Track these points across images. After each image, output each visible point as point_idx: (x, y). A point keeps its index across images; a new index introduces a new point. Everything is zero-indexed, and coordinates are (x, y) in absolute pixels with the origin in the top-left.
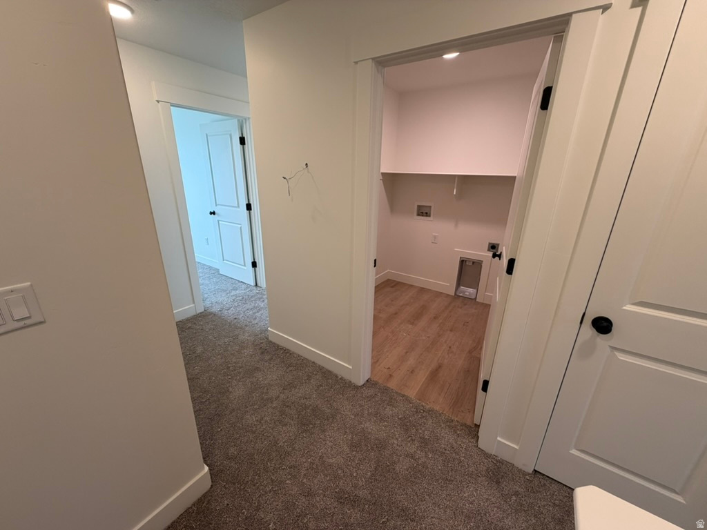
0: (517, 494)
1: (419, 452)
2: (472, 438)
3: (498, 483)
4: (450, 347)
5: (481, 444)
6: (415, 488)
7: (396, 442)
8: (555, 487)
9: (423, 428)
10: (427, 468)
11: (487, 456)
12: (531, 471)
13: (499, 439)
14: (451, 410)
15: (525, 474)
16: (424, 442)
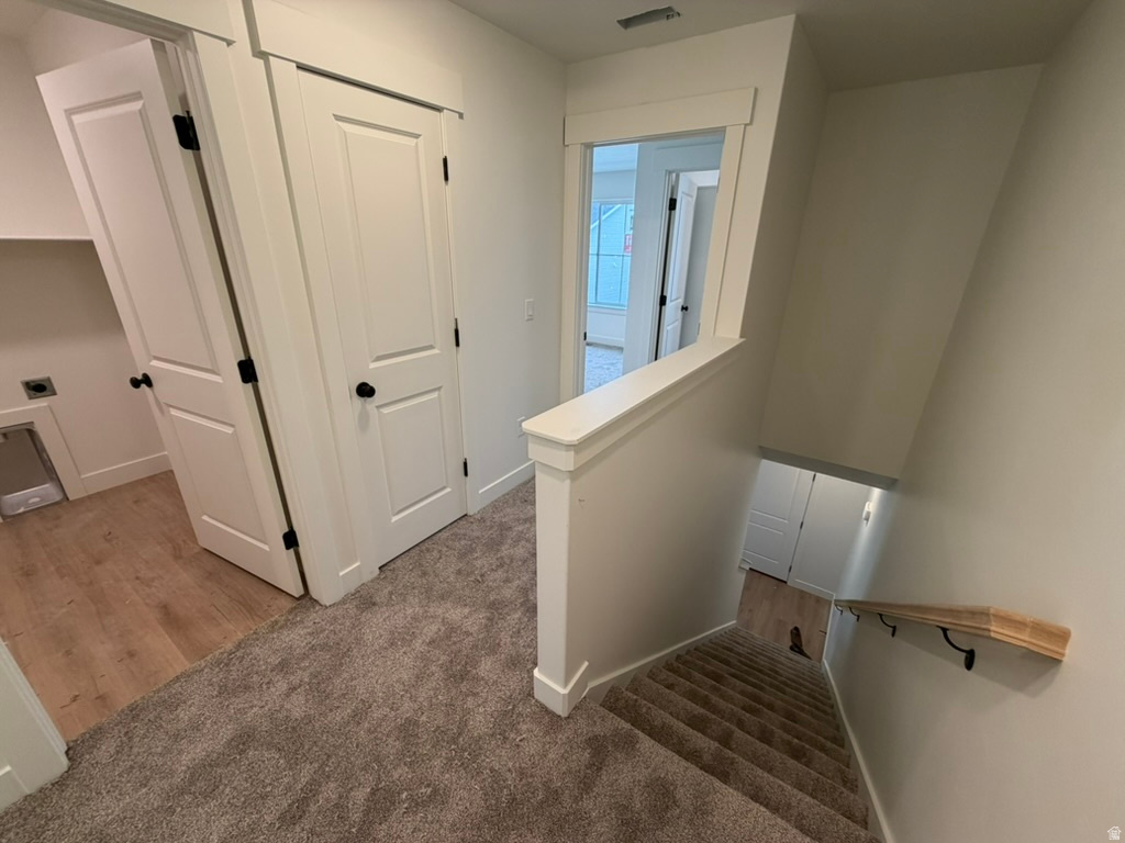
0: (391, 593)
1: (292, 678)
2: (314, 607)
3: (374, 604)
4: (137, 578)
5: (326, 601)
6: (335, 695)
7: (255, 710)
8: (399, 562)
9: (261, 663)
10: (320, 673)
11: (343, 602)
12: (377, 571)
13: (341, 574)
14: (256, 619)
15: (378, 578)
16: (283, 667)
